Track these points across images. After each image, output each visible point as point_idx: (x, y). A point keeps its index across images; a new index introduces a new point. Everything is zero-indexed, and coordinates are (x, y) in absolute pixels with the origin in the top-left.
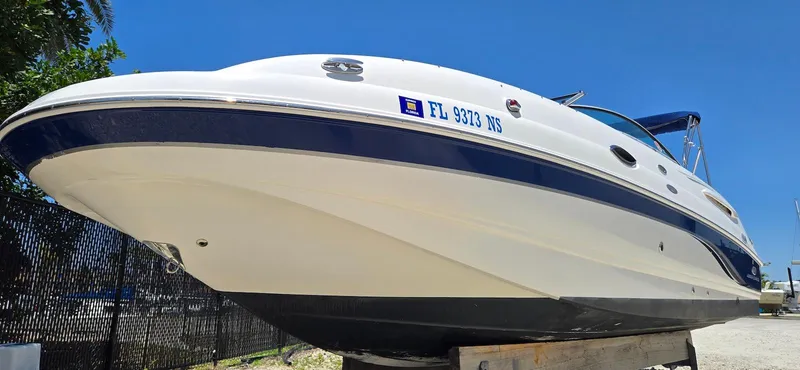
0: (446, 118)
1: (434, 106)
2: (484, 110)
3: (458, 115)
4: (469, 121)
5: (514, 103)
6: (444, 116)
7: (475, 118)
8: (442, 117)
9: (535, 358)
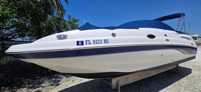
0: (91, 44)
1: (87, 41)
2: (103, 38)
3: (95, 42)
4: (98, 43)
5: (114, 34)
6: (90, 43)
7: (100, 41)
8: (89, 44)
9: (133, 76)
